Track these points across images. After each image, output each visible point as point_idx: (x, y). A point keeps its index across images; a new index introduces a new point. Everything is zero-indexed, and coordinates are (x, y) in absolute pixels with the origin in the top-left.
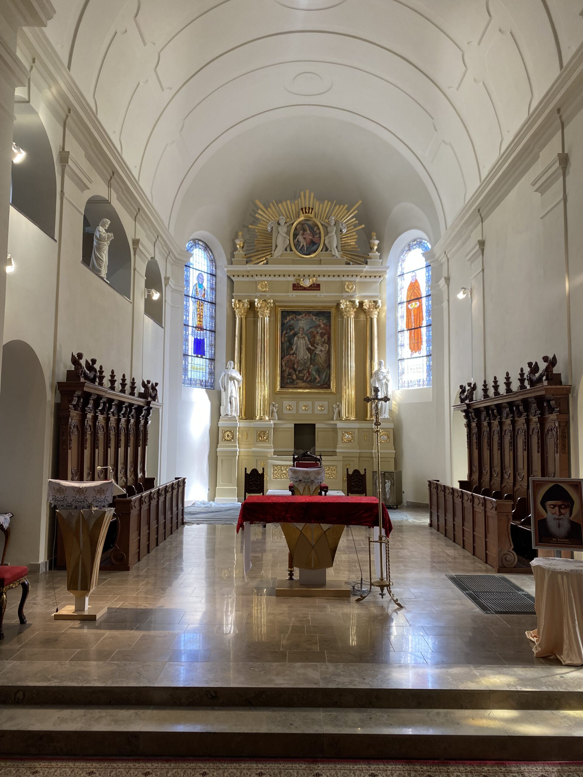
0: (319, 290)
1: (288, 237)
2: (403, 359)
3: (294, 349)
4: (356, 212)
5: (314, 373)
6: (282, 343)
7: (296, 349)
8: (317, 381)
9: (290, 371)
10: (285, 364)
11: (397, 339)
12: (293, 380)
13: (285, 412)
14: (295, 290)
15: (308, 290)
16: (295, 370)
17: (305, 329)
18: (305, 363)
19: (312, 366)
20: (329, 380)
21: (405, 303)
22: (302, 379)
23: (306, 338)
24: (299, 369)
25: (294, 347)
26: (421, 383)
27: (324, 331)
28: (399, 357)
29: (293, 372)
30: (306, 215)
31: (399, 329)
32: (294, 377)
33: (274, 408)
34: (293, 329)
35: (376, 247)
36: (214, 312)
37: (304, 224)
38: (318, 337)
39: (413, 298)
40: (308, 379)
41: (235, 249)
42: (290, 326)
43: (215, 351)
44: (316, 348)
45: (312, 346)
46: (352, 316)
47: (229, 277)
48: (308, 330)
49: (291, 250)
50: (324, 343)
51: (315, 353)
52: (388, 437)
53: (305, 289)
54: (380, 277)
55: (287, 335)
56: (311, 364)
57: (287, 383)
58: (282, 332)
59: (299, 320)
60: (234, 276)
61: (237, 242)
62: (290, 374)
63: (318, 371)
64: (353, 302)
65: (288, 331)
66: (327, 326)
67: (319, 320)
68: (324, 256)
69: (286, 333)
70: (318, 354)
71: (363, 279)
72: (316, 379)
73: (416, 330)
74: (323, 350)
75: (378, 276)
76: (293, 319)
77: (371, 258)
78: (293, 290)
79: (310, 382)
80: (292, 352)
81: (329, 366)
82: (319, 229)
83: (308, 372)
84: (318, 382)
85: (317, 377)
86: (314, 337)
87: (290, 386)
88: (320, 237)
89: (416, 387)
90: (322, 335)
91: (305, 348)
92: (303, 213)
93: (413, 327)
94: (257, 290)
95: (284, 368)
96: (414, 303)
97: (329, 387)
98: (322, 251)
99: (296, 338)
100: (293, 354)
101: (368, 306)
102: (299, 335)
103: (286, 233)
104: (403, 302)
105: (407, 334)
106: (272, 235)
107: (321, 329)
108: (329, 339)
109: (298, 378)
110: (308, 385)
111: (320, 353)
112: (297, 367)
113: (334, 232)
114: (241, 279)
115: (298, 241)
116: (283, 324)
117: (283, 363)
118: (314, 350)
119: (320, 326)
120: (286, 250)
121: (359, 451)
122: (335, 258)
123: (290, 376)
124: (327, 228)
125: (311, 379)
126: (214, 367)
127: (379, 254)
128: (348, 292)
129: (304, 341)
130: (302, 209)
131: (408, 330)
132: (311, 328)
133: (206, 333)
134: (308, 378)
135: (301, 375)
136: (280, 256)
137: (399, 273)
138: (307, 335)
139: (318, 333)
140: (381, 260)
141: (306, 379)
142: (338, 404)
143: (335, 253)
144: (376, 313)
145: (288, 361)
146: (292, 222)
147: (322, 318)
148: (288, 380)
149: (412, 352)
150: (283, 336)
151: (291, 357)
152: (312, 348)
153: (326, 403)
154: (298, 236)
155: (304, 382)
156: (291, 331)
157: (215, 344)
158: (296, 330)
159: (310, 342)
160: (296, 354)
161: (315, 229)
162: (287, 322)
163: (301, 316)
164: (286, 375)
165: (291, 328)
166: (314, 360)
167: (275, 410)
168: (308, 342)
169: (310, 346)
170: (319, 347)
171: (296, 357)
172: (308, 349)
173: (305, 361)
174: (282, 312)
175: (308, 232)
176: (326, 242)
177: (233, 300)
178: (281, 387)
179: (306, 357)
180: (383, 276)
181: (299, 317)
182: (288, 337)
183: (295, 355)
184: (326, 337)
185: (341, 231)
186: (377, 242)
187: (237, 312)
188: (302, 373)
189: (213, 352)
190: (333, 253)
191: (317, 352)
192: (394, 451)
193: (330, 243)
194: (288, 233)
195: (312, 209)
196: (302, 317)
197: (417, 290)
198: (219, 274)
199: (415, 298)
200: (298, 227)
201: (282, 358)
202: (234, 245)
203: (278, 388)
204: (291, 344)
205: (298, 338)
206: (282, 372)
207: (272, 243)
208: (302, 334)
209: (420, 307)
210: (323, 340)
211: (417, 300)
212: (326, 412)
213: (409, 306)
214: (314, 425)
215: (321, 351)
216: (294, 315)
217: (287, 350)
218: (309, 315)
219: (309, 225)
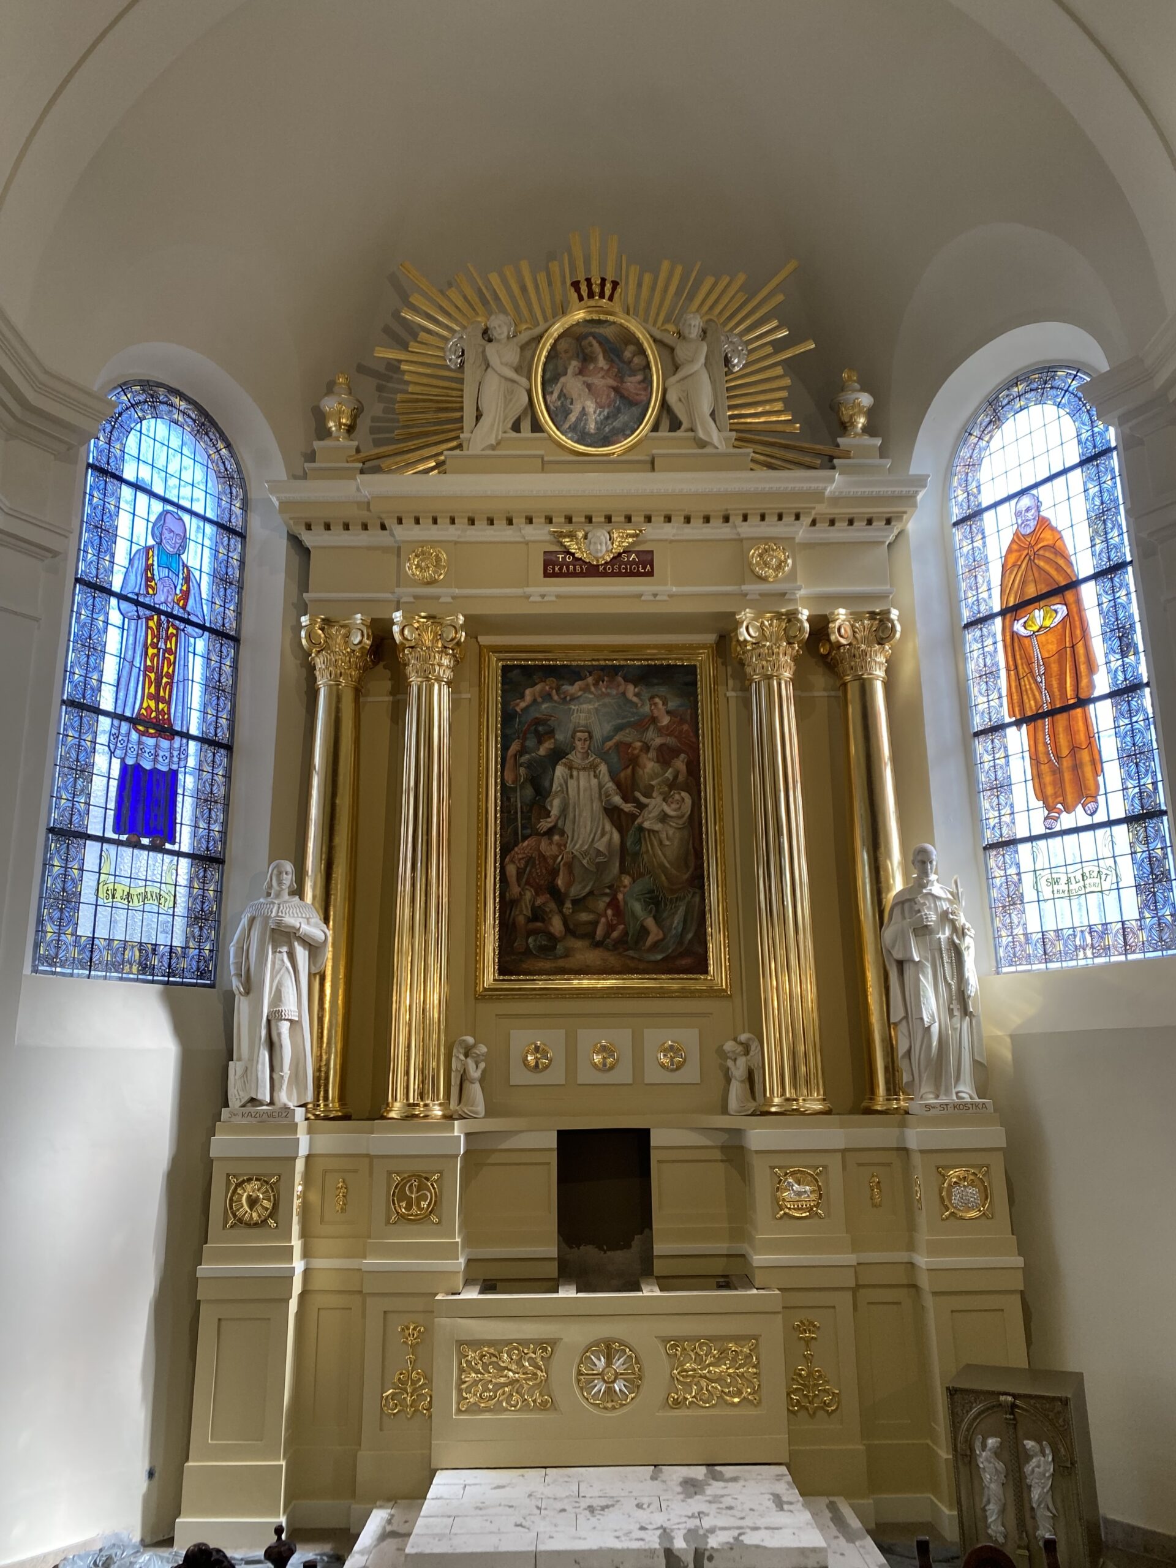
0: (651, 574)
1: (523, 381)
2: (1013, 842)
3: (555, 812)
4: (780, 298)
5: (637, 907)
6: (505, 791)
7: (564, 811)
8: (650, 940)
9: (539, 901)
10: (520, 874)
11: (970, 764)
12: (551, 937)
13: (519, 1076)
14: (554, 575)
15: (605, 574)
16: (558, 897)
17: (598, 734)
18: (601, 868)
19: (627, 880)
20: (701, 939)
21: (998, 621)
22: (587, 934)
23: (603, 768)
24: (575, 891)
25: (555, 806)
26: (1114, 939)
27: (670, 741)
28: (990, 837)
29: (552, 905)
30: (592, 303)
31: (978, 722)
32: (557, 925)
33: (470, 1063)
34: (551, 733)
35: (861, 421)
36: (227, 669)
37: (584, 337)
38: (649, 765)
39: (1031, 592)
40: (615, 934)
41: (323, 433)
42: (537, 722)
43: (225, 824)
44: (641, 807)
45: (625, 799)
46: (787, 674)
47: (294, 540)
48: (609, 738)
49: (537, 427)
50: (673, 785)
51: (641, 829)
52: (986, 1194)
53: (592, 571)
54: (888, 522)
55: (525, 758)
56: (623, 870)
57: (528, 952)
58: (505, 748)
59: (573, 699)
60: (309, 527)
61: (329, 404)
62: (538, 915)
63: (655, 902)
64: (791, 617)
65: (531, 743)
66: (682, 721)
67: (652, 698)
68: (668, 444)
69: (523, 751)
70: (650, 831)
71: (824, 533)
72: (644, 931)
73: (1061, 719)
74: (672, 813)
75: (879, 519)
76: (547, 697)
77: (846, 455)
78: (546, 575)
79: (620, 945)
80: (545, 825)
81: (698, 881)
82: (642, 352)
83: (614, 904)
84: (655, 945)
85: (650, 923)
86: (634, 762)
87: (541, 964)
88: (647, 381)
89: (1084, 960)
90: (665, 756)
91: (597, 806)
92: (581, 299)
93: (1046, 708)
94: (400, 578)
95: (515, 890)
96: (1038, 614)
97: (701, 966)
98: (655, 428)
99: (560, 770)
100: (550, 832)
101: (846, 630)
102: (575, 757)
103: (517, 370)
104: (991, 617)
105: (1017, 739)
106: (461, 381)
107: (660, 731)
108: (694, 768)
109: (570, 931)
110: (612, 960)
111: (658, 827)
112: (569, 884)
113: (702, 360)
114: (338, 538)
115: (562, 395)
116: (508, 717)
117: (511, 870)
118: (634, 817)
119: (654, 720)
120: (516, 427)
121: (851, 1259)
122: (708, 450)
123: (539, 924)
124: (672, 350)
125: (626, 933)
126: (219, 892)
127: (878, 442)
128: (763, 579)
129: (594, 781)
130: (576, 285)
131: (1018, 723)
132: (618, 729)
133: (183, 753)
134: (611, 927)
135: (584, 917)
136: (493, 447)
137: (956, 513)
138: (604, 756)
139: (647, 748)
140: (888, 463)
141: (607, 935)
142: (743, 1037)
143: (708, 434)
144: (881, 659)
145: (530, 860)
146: (537, 331)
147: (662, 690)
148: (530, 940)
149: (1049, 808)
150: (510, 763)
151: (544, 845)
152: (628, 807)
153: (688, 1037)
154: (563, 380)
155: (597, 945)
156: (540, 742)
157: (227, 797)
158: (560, 736)
159: (618, 785)
160: (562, 833)
161: (627, 354)
162: (524, 710)
163: (578, 684)
164: (521, 920)
165: (542, 729)
166: (636, 855)
167: (475, 1073)
168: (610, 786)
169: (617, 800)
170: (656, 804)
171: (562, 846)
172: (612, 812)
173: (601, 859)
174: (506, 669)
175: (602, 362)
176: (672, 398)
177: (305, 620)
178: (504, 969)
179: (601, 845)
180: (899, 516)
181: (573, 689)
182: (529, 766)
183: (556, 838)
184: (680, 763)
185: (727, 361)
186: (865, 400)
187: (319, 663)
188: (587, 910)
189: (216, 827)
190: (701, 434)
191: (646, 825)
192: (1019, 1261)
193: (686, 399)
194: (524, 368)
195: (615, 284)
196: (586, 689)
197: (1048, 560)
198: (257, 528)
199: (1044, 589)
200: (563, 346)
201: (506, 850)
202: (320, 418)
203: (489, 976)
204: (541, 793)
205: (571, 768)
206: (506, 906)
207: (461, 409)
208: (586, 755)
209: (1075, 622)
210: (669, 774)
211: (1057, 599)
212: (691, 1074)
213: (1018, 627)
214: (644, 1135)
215: (664, 818)
216: (552, 681)
217: (526, 817)
218: (612, 678)
219: (603, 341)
